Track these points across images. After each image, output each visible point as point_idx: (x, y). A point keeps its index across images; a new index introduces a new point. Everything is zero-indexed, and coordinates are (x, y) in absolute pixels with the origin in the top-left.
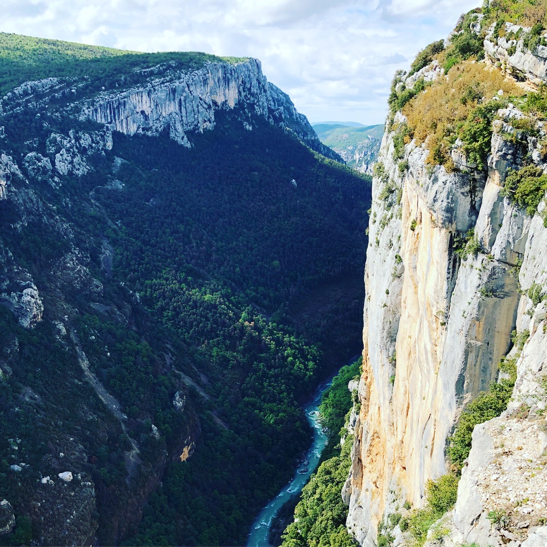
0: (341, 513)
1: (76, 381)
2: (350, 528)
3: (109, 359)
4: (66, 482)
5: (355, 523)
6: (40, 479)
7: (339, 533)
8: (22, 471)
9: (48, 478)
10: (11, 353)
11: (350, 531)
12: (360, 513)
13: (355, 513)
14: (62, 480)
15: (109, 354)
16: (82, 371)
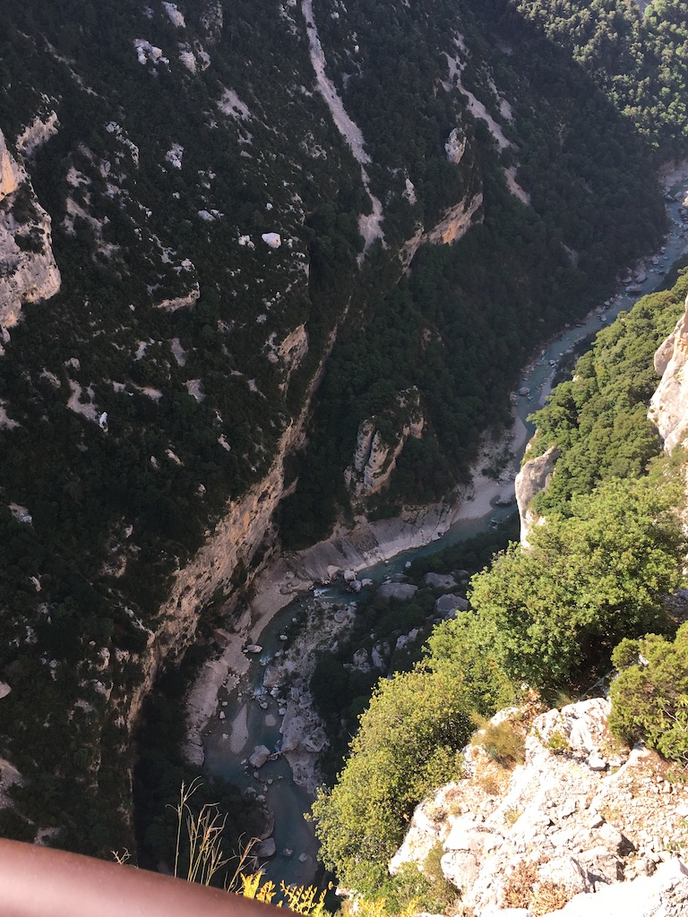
0: (647, 385)
1: (303, 89)
2: (652, 411)
3: (357, 57)
4: (271, 249)
5: (662, 404)
6: (237, 238)
7: (633, 414)
8: (213, 221)
9: (248, 238)
10: (210, 29)
11: (650, 416)
12: (675, 392)
13: (667, 390)
14: (266, 246)
15: (357, 48)
16: (313, 74)
